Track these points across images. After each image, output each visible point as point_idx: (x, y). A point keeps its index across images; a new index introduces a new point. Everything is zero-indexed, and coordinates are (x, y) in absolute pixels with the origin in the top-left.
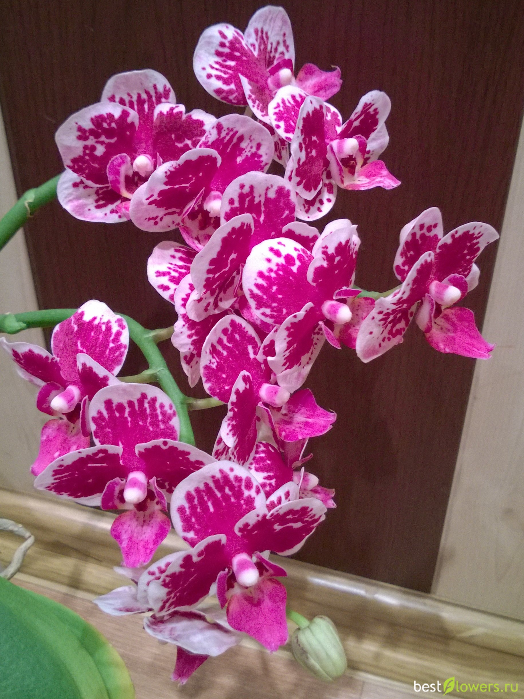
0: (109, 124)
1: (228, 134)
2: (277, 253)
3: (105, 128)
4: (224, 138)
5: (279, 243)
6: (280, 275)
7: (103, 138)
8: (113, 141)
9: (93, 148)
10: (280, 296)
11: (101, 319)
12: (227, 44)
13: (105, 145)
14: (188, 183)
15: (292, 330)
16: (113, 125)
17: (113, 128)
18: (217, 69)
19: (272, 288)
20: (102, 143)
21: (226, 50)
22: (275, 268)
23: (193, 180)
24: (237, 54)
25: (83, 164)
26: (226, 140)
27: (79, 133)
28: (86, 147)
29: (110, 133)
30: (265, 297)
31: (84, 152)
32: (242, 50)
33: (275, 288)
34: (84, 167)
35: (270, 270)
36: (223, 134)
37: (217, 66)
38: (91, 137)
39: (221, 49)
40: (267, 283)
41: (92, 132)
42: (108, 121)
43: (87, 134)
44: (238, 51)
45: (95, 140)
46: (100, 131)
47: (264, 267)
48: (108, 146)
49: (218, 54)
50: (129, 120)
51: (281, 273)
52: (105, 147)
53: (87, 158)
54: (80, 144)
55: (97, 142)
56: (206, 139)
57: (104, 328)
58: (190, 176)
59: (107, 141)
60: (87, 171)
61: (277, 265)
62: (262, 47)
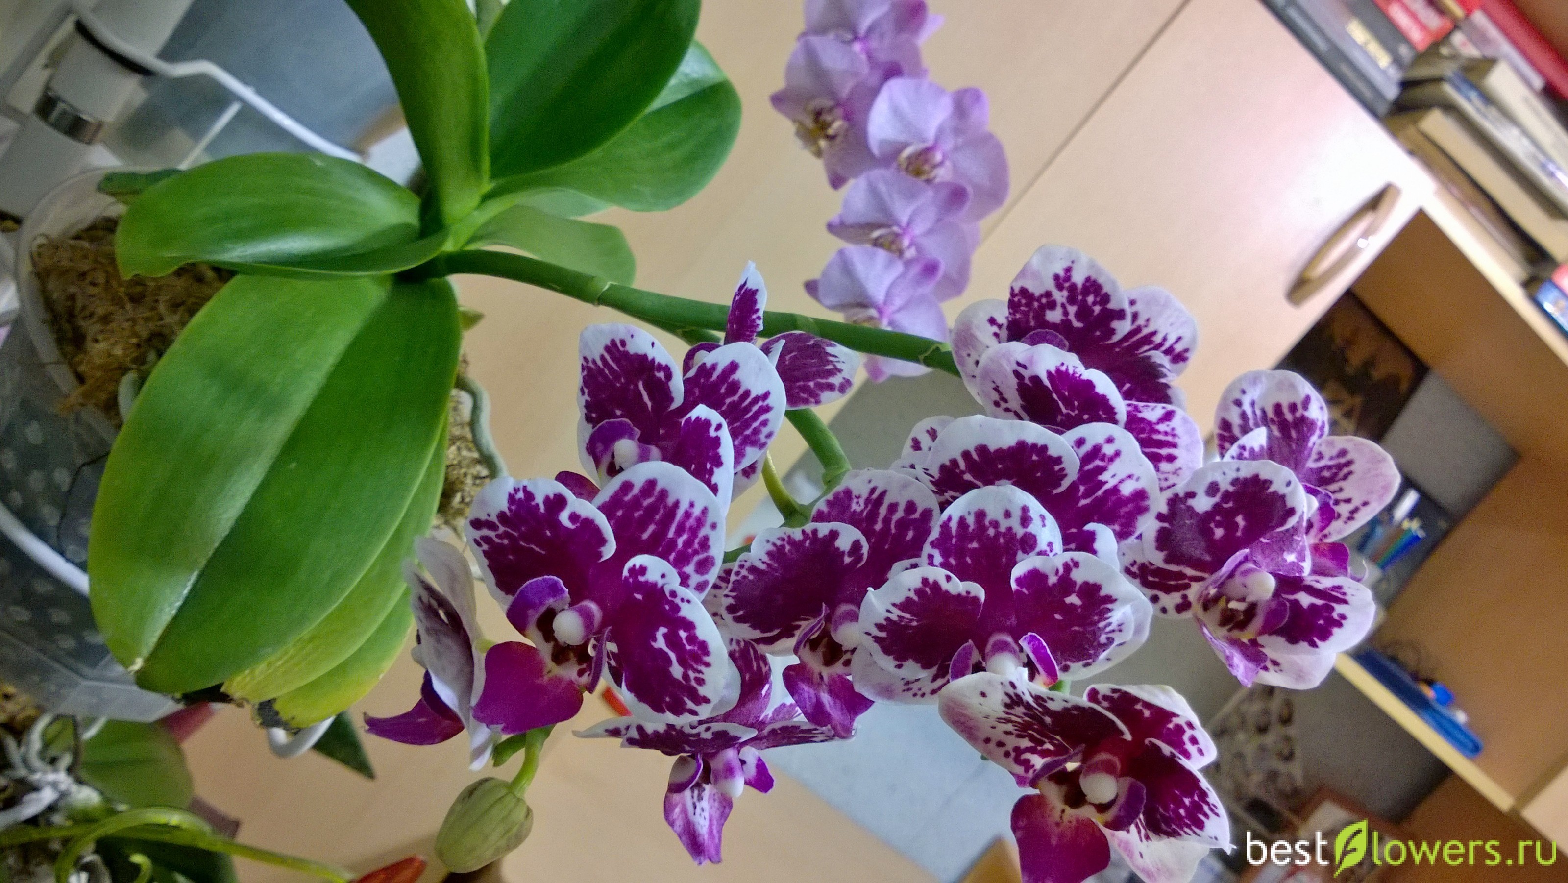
0: (1094, 303)
1: (1166, 433)
2: (1025, 520)
3: (1086, 301)
4: (1158, 432)
5: (1043, 518)
6: (998, 540)
7: (1072, 310)
8: (1077, 324)
9: (1052, 305)
10: (969, 560)
11: (839, 361)
12: (1298, 414)
13: (1064, 318)
14: (1066, 409)
15: (927, 589)
16: (1097, 309)
17: (1093, 311)
18: (1254, 413)
19: (971, 541)
20: (1066, 313)
21: (1289, 417)
22: (1002, 529)
23: (1073, 411)
24: (1294, 434)
25: (1026, 305)
26: (1156, 437)
27: (1062, 274)
28: (1048, 294)
29: (1084, 312)
30: (954, 541)
31: (1042, 296)
32: (1303, 439)
33: (975, 545)
34: (1022, 308)
35: (995, 524)
36: (1162, 427)
37: (1258, 412)
38: (1065, 293)
39: (1285, 410)
40: (973, 530)
41: (1073, 288)
42: (1098, 299)
43: (1067, 285)
44: (1298, 432)
45: (1064, 300)
46: (1080, 298)
47: (994, 513)
48: (1066, 323)
49: (1278, 408)
50: (1115, 324)
51: (1002, 540)
52: (1062, 320)
53: (1036, 304)
54: (1050, 285)
55: (1063, 305)
56: (1143, 407)
57: (830, 367)
58: (1076, 403)
59: (1072, 317)
60: (1018, 316)
61: (1010, 529)
62: (1326, 474)
